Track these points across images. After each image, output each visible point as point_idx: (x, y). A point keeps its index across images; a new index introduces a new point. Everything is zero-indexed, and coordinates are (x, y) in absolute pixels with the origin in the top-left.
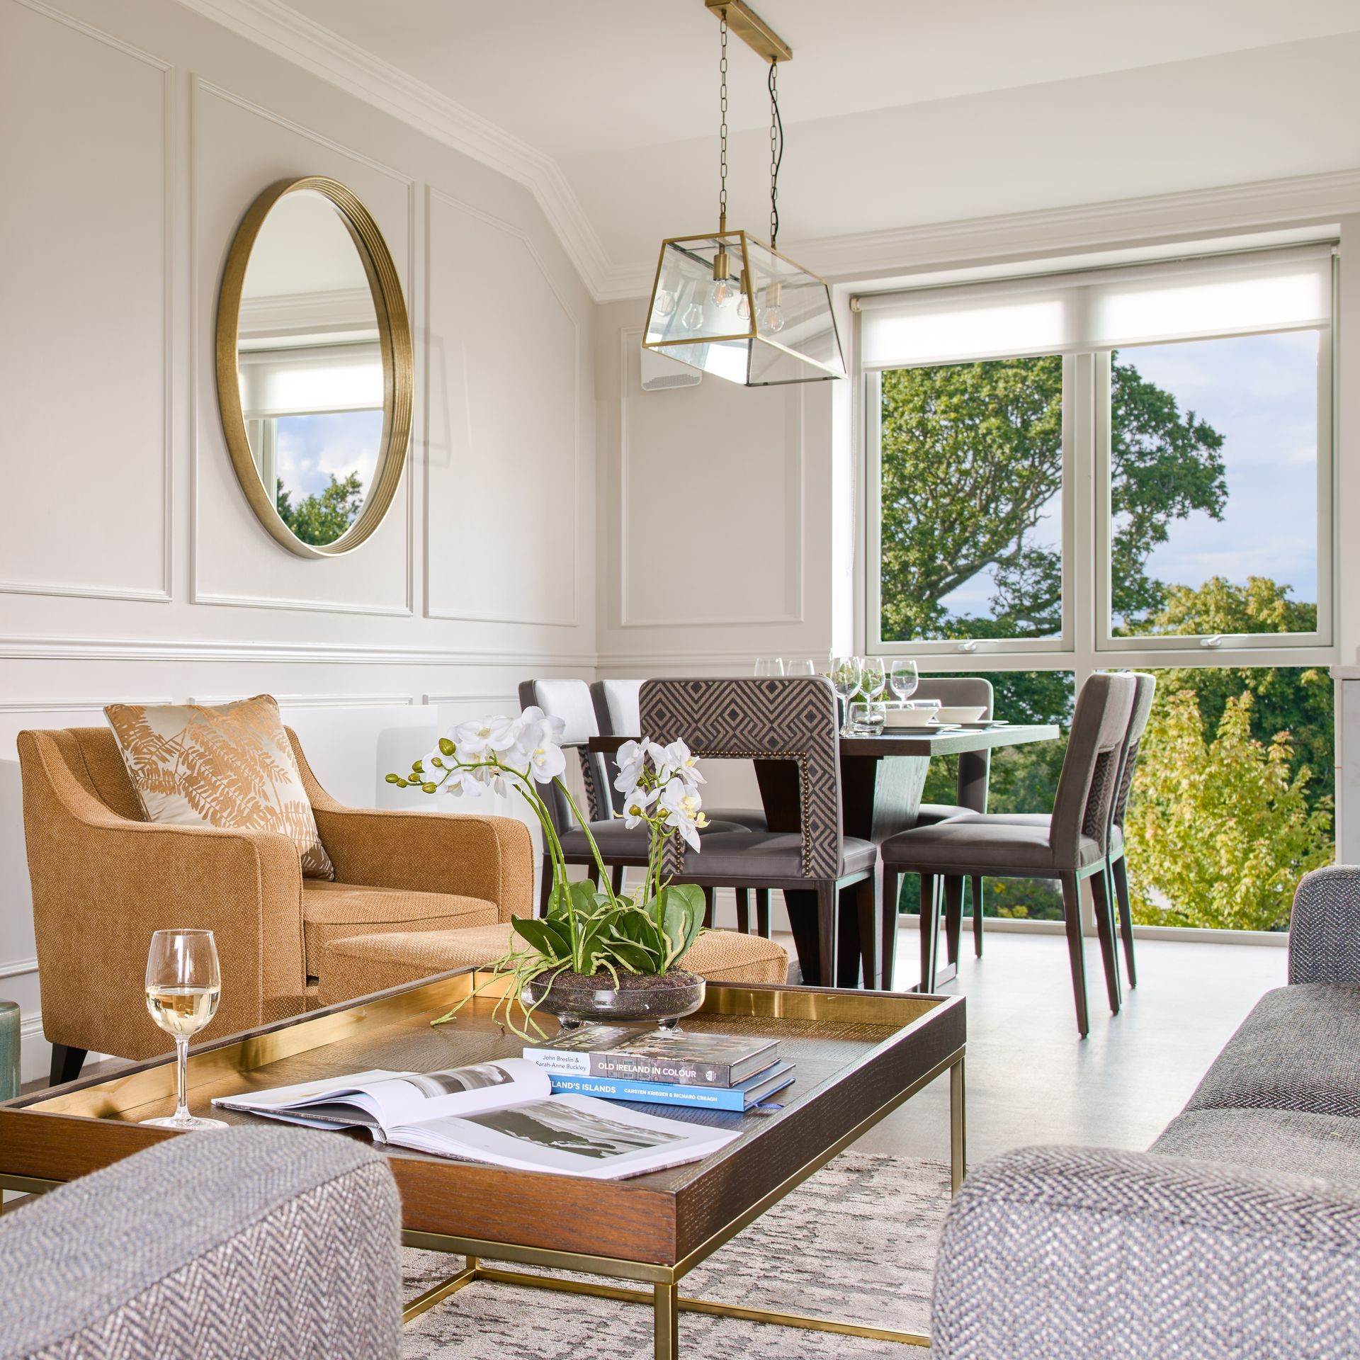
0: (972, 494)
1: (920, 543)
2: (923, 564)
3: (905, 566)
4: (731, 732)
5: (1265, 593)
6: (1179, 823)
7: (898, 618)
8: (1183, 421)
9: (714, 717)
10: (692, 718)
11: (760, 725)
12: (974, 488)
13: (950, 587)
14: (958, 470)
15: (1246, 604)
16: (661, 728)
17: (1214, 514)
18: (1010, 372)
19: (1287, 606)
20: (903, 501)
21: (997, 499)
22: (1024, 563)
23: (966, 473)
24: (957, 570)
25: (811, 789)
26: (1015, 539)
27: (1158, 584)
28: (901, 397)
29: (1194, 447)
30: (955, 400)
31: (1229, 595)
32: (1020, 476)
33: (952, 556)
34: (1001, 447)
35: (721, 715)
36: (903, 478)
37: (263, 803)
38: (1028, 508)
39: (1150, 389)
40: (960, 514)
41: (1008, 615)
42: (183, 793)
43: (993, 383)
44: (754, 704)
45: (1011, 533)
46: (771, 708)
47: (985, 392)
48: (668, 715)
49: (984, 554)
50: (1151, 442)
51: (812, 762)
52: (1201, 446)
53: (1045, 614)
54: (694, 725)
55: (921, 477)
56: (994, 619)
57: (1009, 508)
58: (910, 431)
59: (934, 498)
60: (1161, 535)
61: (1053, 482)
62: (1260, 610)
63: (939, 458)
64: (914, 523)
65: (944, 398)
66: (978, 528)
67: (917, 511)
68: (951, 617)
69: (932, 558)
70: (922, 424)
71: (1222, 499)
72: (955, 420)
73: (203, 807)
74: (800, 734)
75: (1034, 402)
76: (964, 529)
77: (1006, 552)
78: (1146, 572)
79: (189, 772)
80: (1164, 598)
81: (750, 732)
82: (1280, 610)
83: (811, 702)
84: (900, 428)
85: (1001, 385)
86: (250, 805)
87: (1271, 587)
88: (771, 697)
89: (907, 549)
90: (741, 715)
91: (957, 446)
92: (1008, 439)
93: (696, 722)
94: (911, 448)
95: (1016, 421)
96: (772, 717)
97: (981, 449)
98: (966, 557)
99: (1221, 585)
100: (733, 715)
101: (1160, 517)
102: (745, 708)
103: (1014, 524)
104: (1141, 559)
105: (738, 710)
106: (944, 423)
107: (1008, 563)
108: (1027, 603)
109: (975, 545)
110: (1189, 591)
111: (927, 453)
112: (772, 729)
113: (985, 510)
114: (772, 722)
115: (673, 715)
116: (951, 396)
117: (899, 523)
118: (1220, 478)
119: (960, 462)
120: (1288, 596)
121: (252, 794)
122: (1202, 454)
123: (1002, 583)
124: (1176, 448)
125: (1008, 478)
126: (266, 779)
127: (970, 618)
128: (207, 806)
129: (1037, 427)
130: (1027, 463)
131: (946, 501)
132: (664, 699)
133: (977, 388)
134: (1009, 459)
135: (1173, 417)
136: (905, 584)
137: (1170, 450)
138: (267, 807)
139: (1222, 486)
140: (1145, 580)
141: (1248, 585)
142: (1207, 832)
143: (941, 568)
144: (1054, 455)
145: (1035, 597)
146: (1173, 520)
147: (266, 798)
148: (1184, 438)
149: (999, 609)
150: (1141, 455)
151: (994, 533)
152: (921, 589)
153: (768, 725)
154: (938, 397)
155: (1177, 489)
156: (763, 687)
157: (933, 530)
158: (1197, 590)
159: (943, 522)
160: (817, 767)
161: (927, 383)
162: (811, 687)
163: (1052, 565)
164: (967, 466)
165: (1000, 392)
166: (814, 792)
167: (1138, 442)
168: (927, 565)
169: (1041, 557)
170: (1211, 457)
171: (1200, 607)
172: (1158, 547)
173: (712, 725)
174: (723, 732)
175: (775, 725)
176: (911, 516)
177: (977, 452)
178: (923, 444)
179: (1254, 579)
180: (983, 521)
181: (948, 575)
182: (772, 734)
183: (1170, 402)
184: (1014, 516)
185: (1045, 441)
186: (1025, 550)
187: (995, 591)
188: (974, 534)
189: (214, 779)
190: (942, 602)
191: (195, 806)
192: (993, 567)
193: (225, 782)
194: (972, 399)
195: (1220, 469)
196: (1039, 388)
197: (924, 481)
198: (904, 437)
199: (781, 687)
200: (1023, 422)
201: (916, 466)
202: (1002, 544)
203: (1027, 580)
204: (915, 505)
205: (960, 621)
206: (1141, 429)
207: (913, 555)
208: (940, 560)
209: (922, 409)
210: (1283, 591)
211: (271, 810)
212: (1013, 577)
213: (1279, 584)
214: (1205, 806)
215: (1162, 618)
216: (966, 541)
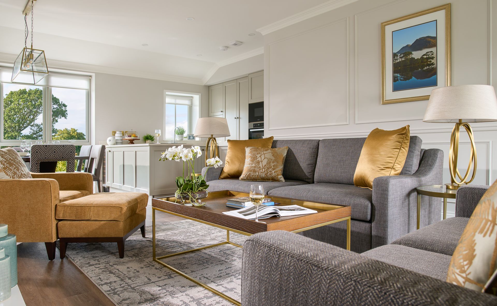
0: (26, 115)
1: (18, 123)
2: (18, 126)
3: (15, 126)
4: (54, 156)
5: (74, 131)
6: (59, 168)
7: (14, 135)
8: (61, 103)
9: (50, 153)
10: (45, 153)
11: (60, 154)
12: (27, 114)
13: (23, 130)
14: (24, 111)
15: (70, 132)
16: (37, 155)
17: (65, 118)
18: (33, 95)
19: (77, 133)
20: (15, 116)
21: (30, 116)
22: (35, 126)
23: (26, 111)
24: (24, 127)
25: (69, 167)
26: (33, 122)
27: (56, 129)
28: (15, 99)
29: (62, 107)
30: (24, 100)
31: (68, 131)
32: (34, 112)
33: (23, 125)
34: (31, 107)
35: (52, 152)
36: (15, 112)
37: (23, 173)
38: (35, 117)
39: (55, 98)
40: (24, 118)
41: (32, 134)
42: (3, 172)
43: (30, 97)
44: (60, 150)
45: (33, 121)
46: (63, 151)
47: (28, 98)
48: (39, 152)
49: (28, 124)
50: (55, 106)
51: (70, 161)
52: (63, 107)
53: (38, 134)
54: (45, 154)
55: (18, 112)
56: (30, 135)
57: (32, 117)
58: (16, 105)
59: (20, 115)
60: (57, 121)
61: (39, 113)
62: (73, 133)
63: (21, 109)
64: (17, 119)
65: (22, 99)
66: (27, 120)
67: (18, 118)
68: (23, 134)
69: (20, 125)
70: (18, 103)
71: (67, 115)
72: (24, 103)
73: (10, 175)
74: (68, 156)
75: (36, 100)
76: (25, 121)
77: (32, 124)
78: (54, 127)
79: (3, 166)
80: (57, 131)
81: (58, 156)
82: (76, 133)
83: (71, 149)
84: (15, 104)
85: (31, 97)
86: (20, 173)
87: (74, 130)
88: (63, 148)
89: (16, 124)
90: (56, 152)
91: (24, 107)
92: (32, 106)
93: (46, 154)
94: (17, 107)
95: (34, 103)
96: (63, 152)
97: (28, 108)
98: (25, 125)
99: (66, 129)
100: (55, 152)
101: (57, 118)
102: (57, 151)
103: (33, 120)
104: (54, 125)
105: (56, 151)
106: (22, 103)
107: (32, 126)
108: (35, 132)
109: (27, 123)
110: (61, 130)
111: (19, 108)
112: (63, 155)
113: (28, 117)
114: (63, 153)
115: (40, 152)
116: (23, 99)
117: (15, 119)
118: (67, 112)
119: (24, 109)
120: (77, 131)
121: (20, 171)
122: (64, 108)
123: (31, 129)
124: (59, 107)
125: (32, 112)
126: (22, 167)
127: (26, 135)
128: (11, 175)
129: (37, 104)
130: (35, 110)
131: (22, 116)
132: (38, 149)
133: (27, 98)
134: (32, 109)
135: (59, 102)
136: (16, 129)
137: (58, 108)
138: (24, 174)
139: (67, 113)
140: (54, 129)
141: (71, 129)
142: (64, 169)
143: (21, 127)
144: (40, 108)
145: (36, 131)
146: (59, 119)
147: (23, 172)
148: (61, 106)
149: (31, 133)
150: (54, 108)
151: (30, 121)
152: (18, 130)
153: (62, 154)
154: (21, 99)
155: (59, 114)
156: (62, 146)
157: (20, 120)
158: (63, 130)
159: (22, 119)
160: (71, 162)
161: (19, 97)
162: (72, 146)
163: (39, 126)
164: (26, 110)
165: (31, 98)
166: (70, 167)
167: (53, 106)
168: (19, 126)
169: (37, 125)
170: (65, 109)
171: (63, 133)
172: (56, 123)
173: (49, 154)
174: (52, 156)
175: (64, 154)
176: (17, 118)
177: (27, 108)
178: (19, 107)
179: (72, 129)
180: (28, 119)
181: (22, 128)
182: (63, 156)
183: (58, 100)
184: (33, 118)
185: (38, 106)
186: (35, 124)
187: (30, 130)
188: (27, 121)
189: (10, 168)
190: (21, 132)
191: (7, 175)
192: (30, 126)
193: (13, 168)
194: (26, 99)
195: (66, 111)
196: (37, 98)
197: (19, 113)
198: (15, 105)
199: (65, 146)
200: (35, 103)
201: (17, 110)
202: (31, 123)
203: (35, 129)
204: (17, 116)
205: (24, 135)
206: (54, 104)
207: (17, 125)
208: (21, 125)
209: (18, 101)
210: (76, 130)
211: (25, 174)
212: (33, 128)
213: (76, 129)
214: (63, 165)
215: (57, 135)
216: (25, 122)
